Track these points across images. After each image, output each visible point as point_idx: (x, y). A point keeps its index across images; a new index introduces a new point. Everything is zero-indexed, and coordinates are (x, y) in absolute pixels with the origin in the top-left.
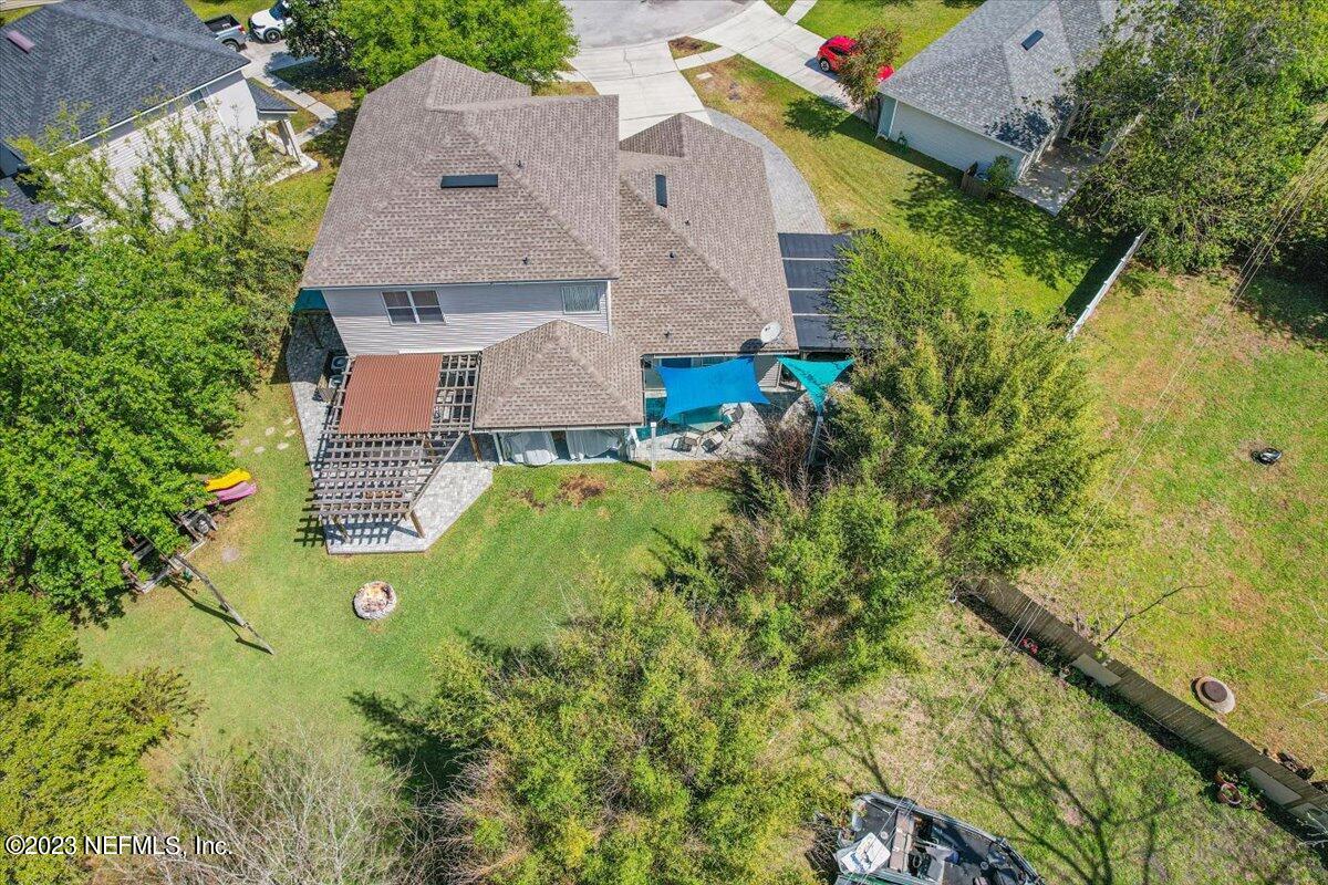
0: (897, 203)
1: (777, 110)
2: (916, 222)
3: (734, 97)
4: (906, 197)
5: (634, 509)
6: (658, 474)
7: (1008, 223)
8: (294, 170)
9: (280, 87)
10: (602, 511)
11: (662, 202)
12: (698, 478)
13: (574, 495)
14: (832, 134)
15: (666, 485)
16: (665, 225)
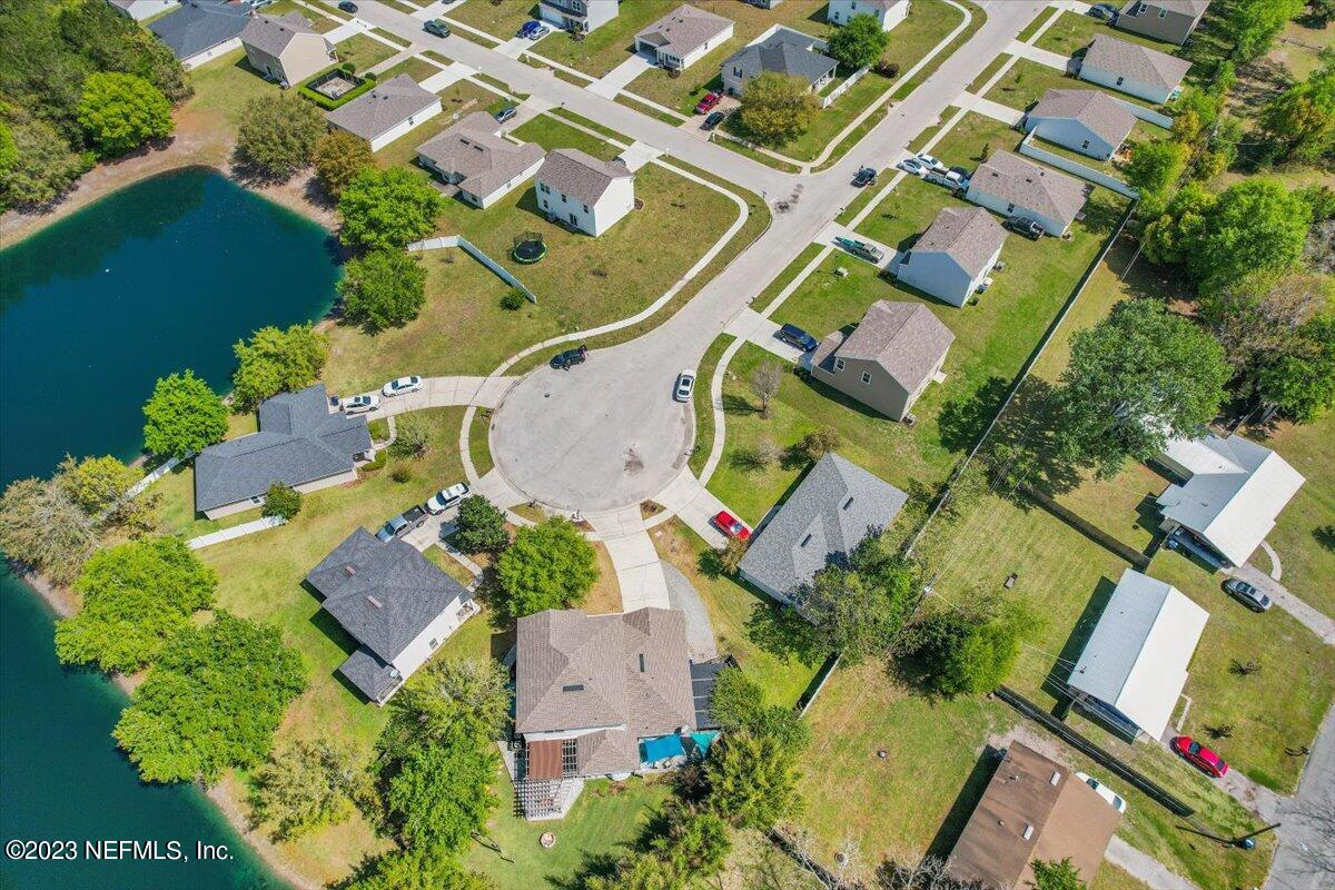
0: (746, 624)
1: (693, 559)
2: (753, 636)
3: (673, 550)
4: (750, 619)
5: (637, 795)
6: (645, 779)
7: (794, 632)
8: (471, 613)
9: (451, 551)
10: (626, 797)
11: (642, 670)
12: (661, 781)
13: (615, 791)
14: (719, 576)
15: (649, 785)
16: (644, 681)
